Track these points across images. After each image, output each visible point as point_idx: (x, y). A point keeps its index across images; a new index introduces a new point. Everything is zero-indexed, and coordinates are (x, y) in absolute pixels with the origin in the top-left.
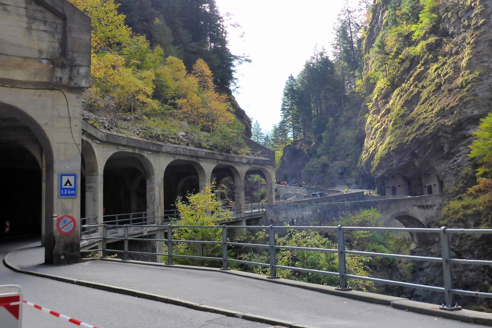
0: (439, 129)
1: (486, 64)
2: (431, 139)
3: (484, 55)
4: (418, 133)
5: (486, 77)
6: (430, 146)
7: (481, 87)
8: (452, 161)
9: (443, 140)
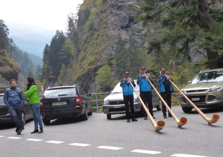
0: (89, 71)
1: (106, 44)
2: (87, 74)
3: (105, 41)
4: (83, 72)
5: (105, 49)
6: (87, 77)
7: (104, 54)
8: (94, 83)
9: (91, 75)
